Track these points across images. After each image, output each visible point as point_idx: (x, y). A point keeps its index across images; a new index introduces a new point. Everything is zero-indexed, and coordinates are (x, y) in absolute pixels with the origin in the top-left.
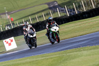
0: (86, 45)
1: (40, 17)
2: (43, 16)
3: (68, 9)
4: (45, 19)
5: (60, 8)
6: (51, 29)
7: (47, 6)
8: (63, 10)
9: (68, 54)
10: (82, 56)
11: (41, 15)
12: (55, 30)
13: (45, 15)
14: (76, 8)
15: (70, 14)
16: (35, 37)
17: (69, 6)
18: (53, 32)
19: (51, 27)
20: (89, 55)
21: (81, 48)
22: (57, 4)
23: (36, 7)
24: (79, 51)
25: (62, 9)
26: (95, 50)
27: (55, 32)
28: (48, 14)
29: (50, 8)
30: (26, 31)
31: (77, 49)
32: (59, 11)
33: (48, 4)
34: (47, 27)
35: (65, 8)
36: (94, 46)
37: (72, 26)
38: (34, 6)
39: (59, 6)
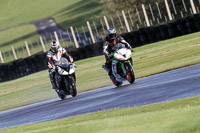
0: (114, 107)
1: (20, 50)
2: (25, 48)
3: (76, 34)
4: (29, 53)
5: (60, 32)
6: (115, 55)
7: (33, 28)
8: (67, 36)
9: (77, 125)
10: (106, 128)
11: (22, 46)
12: (124, 56)
13: (30, 46)
14: (94, 31)
15: (80, 44)
16: (73, 75)
17: (78, 27)
18: (120, 61)
19: (114, 51)
20: (120, 126)
21: (104, 113)
22: (53, 24)
23: (12, 30)
24: (100, 118)
25: (65, 33)
26: (132, 116)
27: (123, 61)
28: (35, 44)
29: (40, 32)
30: (53, 61)
31: (95, 114)
32: (59, 38)
33: (37, 24)
34: (105, 51)
35: (70, 31)
36: (130, 109)
37: (86, 69)
38: (8, 28)
39: (59, 27)
